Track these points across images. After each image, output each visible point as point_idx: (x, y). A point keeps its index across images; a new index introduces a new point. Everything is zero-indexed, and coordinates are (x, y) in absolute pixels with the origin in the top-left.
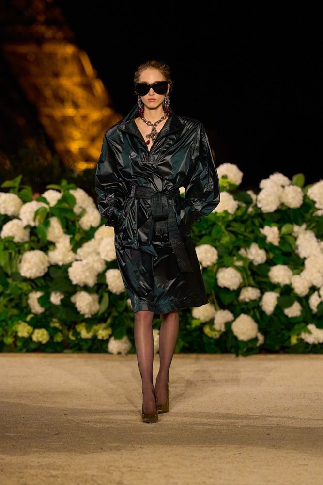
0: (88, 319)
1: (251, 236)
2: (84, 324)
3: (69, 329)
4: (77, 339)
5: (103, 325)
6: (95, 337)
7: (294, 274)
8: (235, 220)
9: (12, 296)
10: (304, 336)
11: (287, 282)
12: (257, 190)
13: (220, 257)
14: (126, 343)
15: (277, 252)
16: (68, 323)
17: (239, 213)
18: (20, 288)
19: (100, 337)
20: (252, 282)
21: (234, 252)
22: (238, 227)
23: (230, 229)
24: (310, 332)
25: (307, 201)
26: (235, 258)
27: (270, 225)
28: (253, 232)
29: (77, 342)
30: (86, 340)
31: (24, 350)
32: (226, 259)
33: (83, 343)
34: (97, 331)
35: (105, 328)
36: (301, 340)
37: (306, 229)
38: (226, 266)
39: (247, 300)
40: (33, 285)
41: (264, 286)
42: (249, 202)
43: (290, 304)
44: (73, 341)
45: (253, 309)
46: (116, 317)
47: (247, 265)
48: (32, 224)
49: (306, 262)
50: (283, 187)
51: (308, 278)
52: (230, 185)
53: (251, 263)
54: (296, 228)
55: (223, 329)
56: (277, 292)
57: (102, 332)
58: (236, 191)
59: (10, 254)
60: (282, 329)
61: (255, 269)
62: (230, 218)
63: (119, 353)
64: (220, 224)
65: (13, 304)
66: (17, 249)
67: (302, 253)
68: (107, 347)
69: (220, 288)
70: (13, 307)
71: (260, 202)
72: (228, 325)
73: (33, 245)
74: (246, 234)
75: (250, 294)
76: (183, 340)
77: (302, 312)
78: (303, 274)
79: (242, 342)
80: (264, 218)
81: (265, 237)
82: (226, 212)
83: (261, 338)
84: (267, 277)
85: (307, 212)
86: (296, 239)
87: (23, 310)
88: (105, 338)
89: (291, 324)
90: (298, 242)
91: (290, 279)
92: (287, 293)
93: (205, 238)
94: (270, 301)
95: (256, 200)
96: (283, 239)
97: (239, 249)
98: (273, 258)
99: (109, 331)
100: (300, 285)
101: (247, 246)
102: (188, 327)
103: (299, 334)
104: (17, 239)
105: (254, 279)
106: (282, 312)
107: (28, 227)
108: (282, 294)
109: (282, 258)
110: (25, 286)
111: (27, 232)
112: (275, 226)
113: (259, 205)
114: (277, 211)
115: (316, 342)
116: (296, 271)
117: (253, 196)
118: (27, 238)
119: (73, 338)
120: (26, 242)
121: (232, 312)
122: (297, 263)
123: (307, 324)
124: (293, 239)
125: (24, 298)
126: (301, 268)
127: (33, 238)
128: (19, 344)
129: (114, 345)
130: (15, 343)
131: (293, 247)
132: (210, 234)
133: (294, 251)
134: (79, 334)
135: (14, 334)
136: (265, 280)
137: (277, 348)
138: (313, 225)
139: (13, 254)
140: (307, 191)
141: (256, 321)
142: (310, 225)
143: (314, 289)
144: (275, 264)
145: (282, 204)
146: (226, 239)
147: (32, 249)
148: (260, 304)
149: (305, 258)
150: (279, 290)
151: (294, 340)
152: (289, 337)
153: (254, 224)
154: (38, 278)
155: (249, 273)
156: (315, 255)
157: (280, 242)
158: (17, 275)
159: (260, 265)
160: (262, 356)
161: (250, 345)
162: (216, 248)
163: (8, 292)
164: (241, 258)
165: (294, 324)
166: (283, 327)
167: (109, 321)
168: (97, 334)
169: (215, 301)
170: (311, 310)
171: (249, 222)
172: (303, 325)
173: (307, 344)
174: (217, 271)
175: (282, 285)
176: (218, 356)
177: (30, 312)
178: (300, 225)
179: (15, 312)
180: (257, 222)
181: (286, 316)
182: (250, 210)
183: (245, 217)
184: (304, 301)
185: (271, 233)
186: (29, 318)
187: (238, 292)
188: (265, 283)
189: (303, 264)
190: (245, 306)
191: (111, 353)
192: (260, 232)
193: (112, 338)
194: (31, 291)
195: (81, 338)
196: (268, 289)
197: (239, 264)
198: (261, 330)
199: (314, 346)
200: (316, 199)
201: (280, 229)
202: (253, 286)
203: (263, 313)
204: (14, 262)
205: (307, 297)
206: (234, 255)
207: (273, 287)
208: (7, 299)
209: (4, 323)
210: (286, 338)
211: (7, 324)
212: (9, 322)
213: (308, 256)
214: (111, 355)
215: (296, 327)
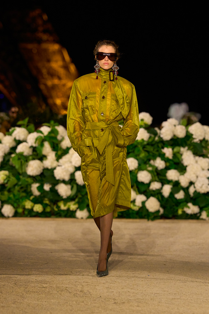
0: (65, 199)
1: (157, 153)
2: (62, 202)
3: (54, 204)
4: (58, 210)
5: (73, 202)
6: (68, 209)
7: (181, 175)
8: (148, 144)
9: (22, 186)
10: (186, 209)
11: (177, 179)
12: (160, 128)
13: (139, 165)
14: (86, 213)
15: (171, 162)
16: (54, 201)
17: (150, 140)
18: (27, 182)
19: (71, 209)
20: (157, 179)
21: (147, 162)
22: (149, 148)
23: (145, 149)
24: (189, 207)
25: (188, 134)
26: (148, 166)
27: (167, 147)
28: (158, 151)
29: (58, 212)
30: (64, 211)
31: (29, 216)
32: (143, 166)
33: (62, 213)
34: (69, 206)
35: (75, 204)
36: (184, 212)
37: (188, 149)
38: (143, 170)
39: (154, 189)
40: (35, 179)
42: (156, 134)
43: (178, 192)
44: (56, 211)
45: (158, 194)
46: (80, 198)
47: (154, 170)
48: (34, 145)
49: (188, 169)
50: (175, 126)
52: (146, 124)
53: (156, 169)
54: (182, 149)
55: (140, 205)
56: (171, 185)
57: (73, 206)
58: (148, 128)
59: (21, 162)
60: (173, 206)
61: (159, 172)
62: (145, 143)
63: (82, 218)
64: (139, 146)
65: (23, 190)
66: (25, 159)
67: (185, 163)
68: (75, 215)
69: (139, 182)
70: (23, 192)
71: (162, 134)
72: (143, 203)
73: (34, 157)
74: (154, 152)
75: (155, 186)
77: (185, 196)
78: (187, 175)
79: (151, 213)
80: (164, 143)
81: (164, 154)
82: (143, 140)
83: (162, 211)
84: (165, 176)
85: (188, 140)
86: (182, 155)
87: (29, 193)
88: (74, 210)
89: (179, 203)
90: (183, 157)
91: (178, 177)
92: (176, 185)
93: (131, 154)
94: (167, 190)
95: (160, 133)
96: (175, 155)
97: (149, 160)
98: (169, 166)
99: (76, 206)
100: (184, 182)
101: (154, 158)
103: (183, 208)
104: (25, 154)
105: (158, 177)
106: (174, 196)
107: (31, 147)
108: (174, 186)
109: (174, 165)
110: (30, 180)
111: (31, 150)
112: (170, 147)
113: (162, 136)
114: (172, 140)
115: (192, 213)
116: (182, 173)
117: (158, 131)
118: (31, 153)
119: (56, 209)
120: (31, 155)
121: (146, 195)
122: (182, 169)
123: (187, 202)
124: (180, 155)
125: (29, 186)
126: (184, 171)
127: (35, 153)
128: (26, 213)
129: (79, 214)
130: (23, 212)
131: (180, 159)
132: (133, 152)
133: (181, 162)
134: (60, 207)
135: (23, 207)
136: (164, 178)
137: (171, 216)
138: (192, 147)
139: (23, 162)
140: (188, 128)
141: (159, 200)
142: (190, 147)
143: (191, 183)
144: (170, 169)
145: (174, 136)
146: (143, 155)
147: (34, 159)
148: (161, 191)
149: (186, 166)
150: (172, 183)
151: (180, 212)
152: (177, 211)
153: (158, 146)
154: (37, 176)
155: (155, 174)
156: (192, 164)
157: (173, 157)
158: (25, 174)
159: (162, 170)
160: (162, 221)
161: (156, 215)
162: (137, 159)
163: (20, 183)
164: (151, 166)
165: (180, 203)
166: (174, 204)
167: (77, 200)
169: (136, 189)
170: (189, 195)
171: (156, 146)
172: (185, 203)
173: (187, 214)
174: (137, 173)
175: (174, 181)
176: (138, 220)
177: (32, 195)
178: (184, 147)
179: (24, 194)
180: (160, 145)
181: (176, 199)
182: (157, 138)
183: (154, 143)
184: (186, 190)
185: (168, 152)
186: (32, 198)
187: (149, 185)
188: (164, 180)
189: (185, 169)
190: (153, 193)
191: (77, 218)
192: (161, 151)
193: (78, 210)
194: (33, 183)
195: (61, 210)
196: (166, 183)
197: (150, 169)
198: (162, 206)
199: (191, 215)
200: (193, 133)
201: (173, 149)
202: (157, 181)
203: (163, 197)
204: (23, 167)
205: (188, 188)
206: (147, 164)
207: (169, 182)
208: (19, 187)
209: (17, 201)
210: (175, 211)
211: (19, 201)
212: (21, 200)
213: (189, 165)
214: (77, 220)
215: (182, 204)
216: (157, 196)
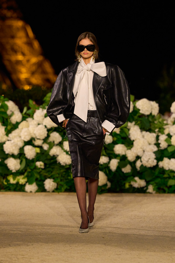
0: (14, 173)
2: (11, 176)
3: (4, 178)
4: (8, 184)
5: (22, 176)
6: (18, 183)
7: (128, 149)
10: (132, 183)
11: (124, 153)
14: (35, 186)
15: (119, 137)
16: (3, 175)
19: (20, 183)
24: (136, 181)
25: (135, 109)
29: (8, 186)
30: (13, 184)
33: (11, 186)
34: (18, 180)
35: (24, 178)
36: (131, 186)
37: (135, 125)
39: (102, 163)
41: (111, 156)
43: (125, 166)
44: (6, 185)
45: (105, 168)
46: (30, 172)
49: (134, 143)
51: (135, 151)
54: (129, 124)
56: (118, 159)
57: (22, 180)
60: (121, 180)
61: (106, 146)
63: (31, 192)
67: (132, 138)
68: (24, 189)
75: (104, 160)
76: (66, 185)
77: (132, 170)
78: (133, 149)
83: (109, 184)
84: (113, 151)
85: (135, 115)
86: (129, 130)
88: (23, 184)
89: (126, 177)
90: (131, 132)
91: (125, 152)
92: (123, 158)
94: (114, 164)
96: (122, 129)
98: (116, 140)
99: (26, 180)
100: (131, 155)
102: (69, 178)
103: (130, 182)
105: (106, 152)
106: (121, 170)
108: (121, 160)
109: (122, 140)
115: (139, 187)
116: (129, 148)
119: (6, 183)
122: (129, 143)
123: (134, 176)
124: (127, 130)
126: (131, 146)
129: (29, 188)
131: (128, 134)
133: (128, 137)
134: (9, 181)
136: (111, 152)
137: (118, 190)
138: (139, 122)
140: (135, 104)
141: (107, 175)
142: (137, 122)
143: (138, 158)
144: (117, 144)
148: (109, 165)
149: (134, 141)
150: (119, 158)
151: (127, 186)
152: (125, 184)
156: (139, 139)
157: (120, 132)
159: (109, 144)
160: (109, 194)
161: (103, 188)
166: (121, 178)
167: (26, 174)
168: (19, 181)
170: (136, 169)
172: (132, 177)
173: (134, 188)
175: (121, 155)
178: (131, 122)
181: (123, 173)
184: (133, 164)
188: (112, 154)
189: (132, 144)
190: (101, 167)
191: (27, 192)
193: (27, 184)
195: (10, 183)
196: (113, 157)
198: (109, 180)
199: (138, 189)
200: (140, 108)
202: (105, 156)
203: (110, 171)
205: (135, 162)
207: (116, 156)
210: (123, 184)
213: (136, 140)
214: (26, 193)
215: (128, 178)
216: (104, 170)
